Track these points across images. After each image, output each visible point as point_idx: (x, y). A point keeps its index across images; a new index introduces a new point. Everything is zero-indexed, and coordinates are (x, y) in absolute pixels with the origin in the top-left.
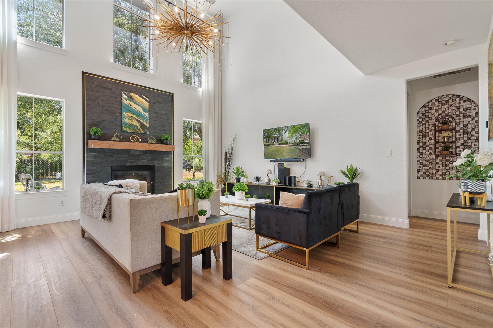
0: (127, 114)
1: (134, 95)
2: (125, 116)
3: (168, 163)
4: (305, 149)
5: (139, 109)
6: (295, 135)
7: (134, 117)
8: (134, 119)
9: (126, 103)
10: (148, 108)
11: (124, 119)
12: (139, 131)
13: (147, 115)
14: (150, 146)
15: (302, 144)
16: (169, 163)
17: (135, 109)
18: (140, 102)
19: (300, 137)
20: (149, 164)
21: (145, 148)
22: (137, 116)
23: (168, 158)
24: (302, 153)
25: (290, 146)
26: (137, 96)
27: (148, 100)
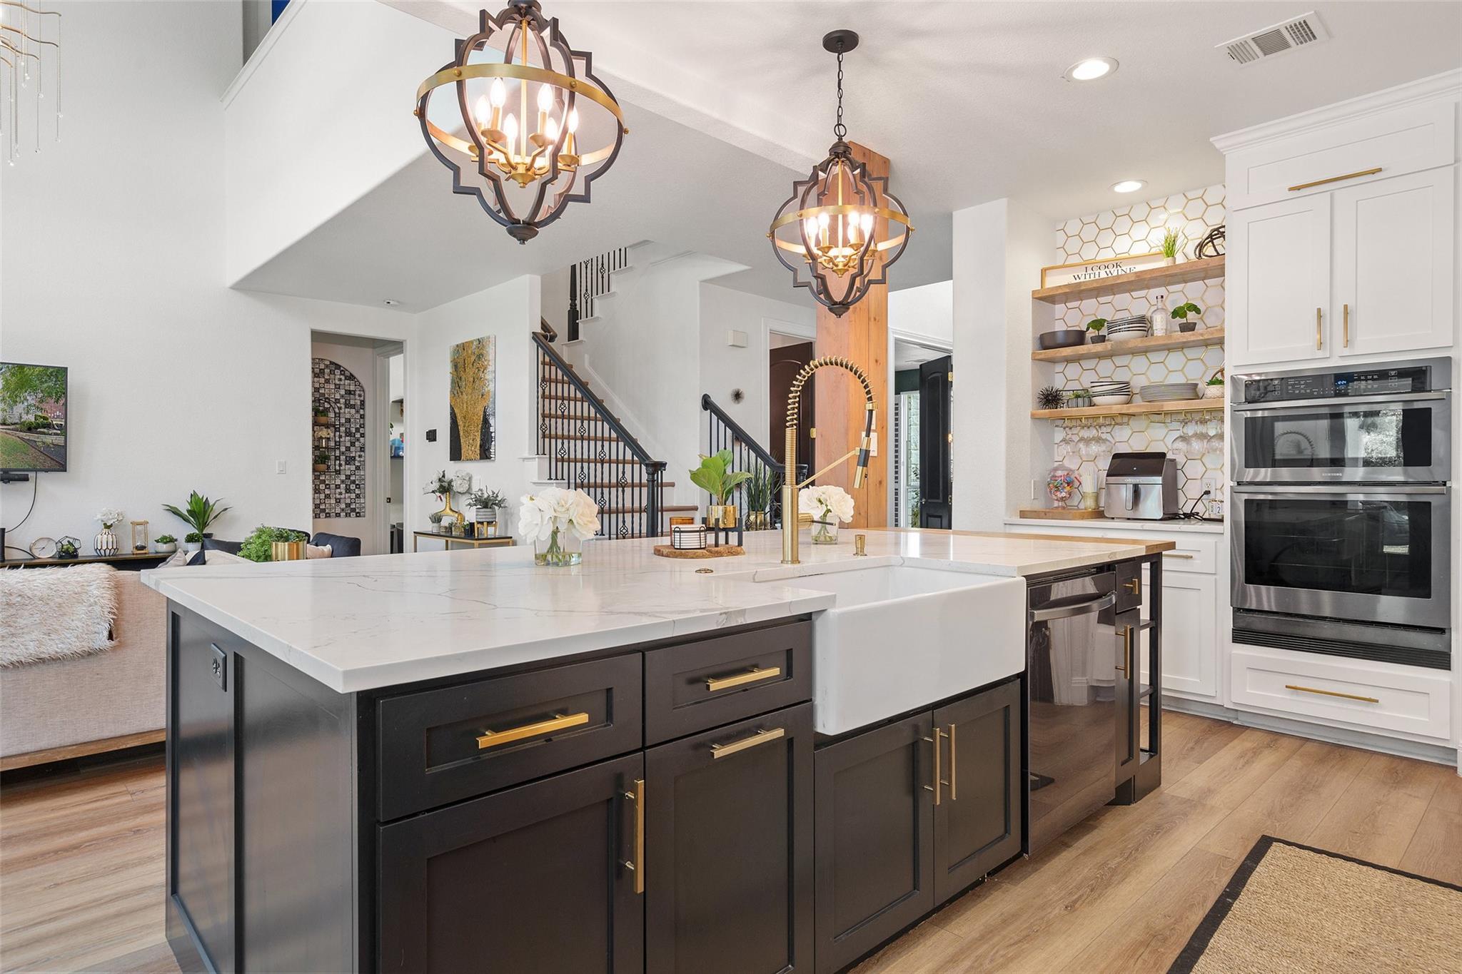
4: (52, 446)
6: (22, 399)
15: (45, 428)
19: (38, 408)
24: (42, 457)
25: (6, 433)
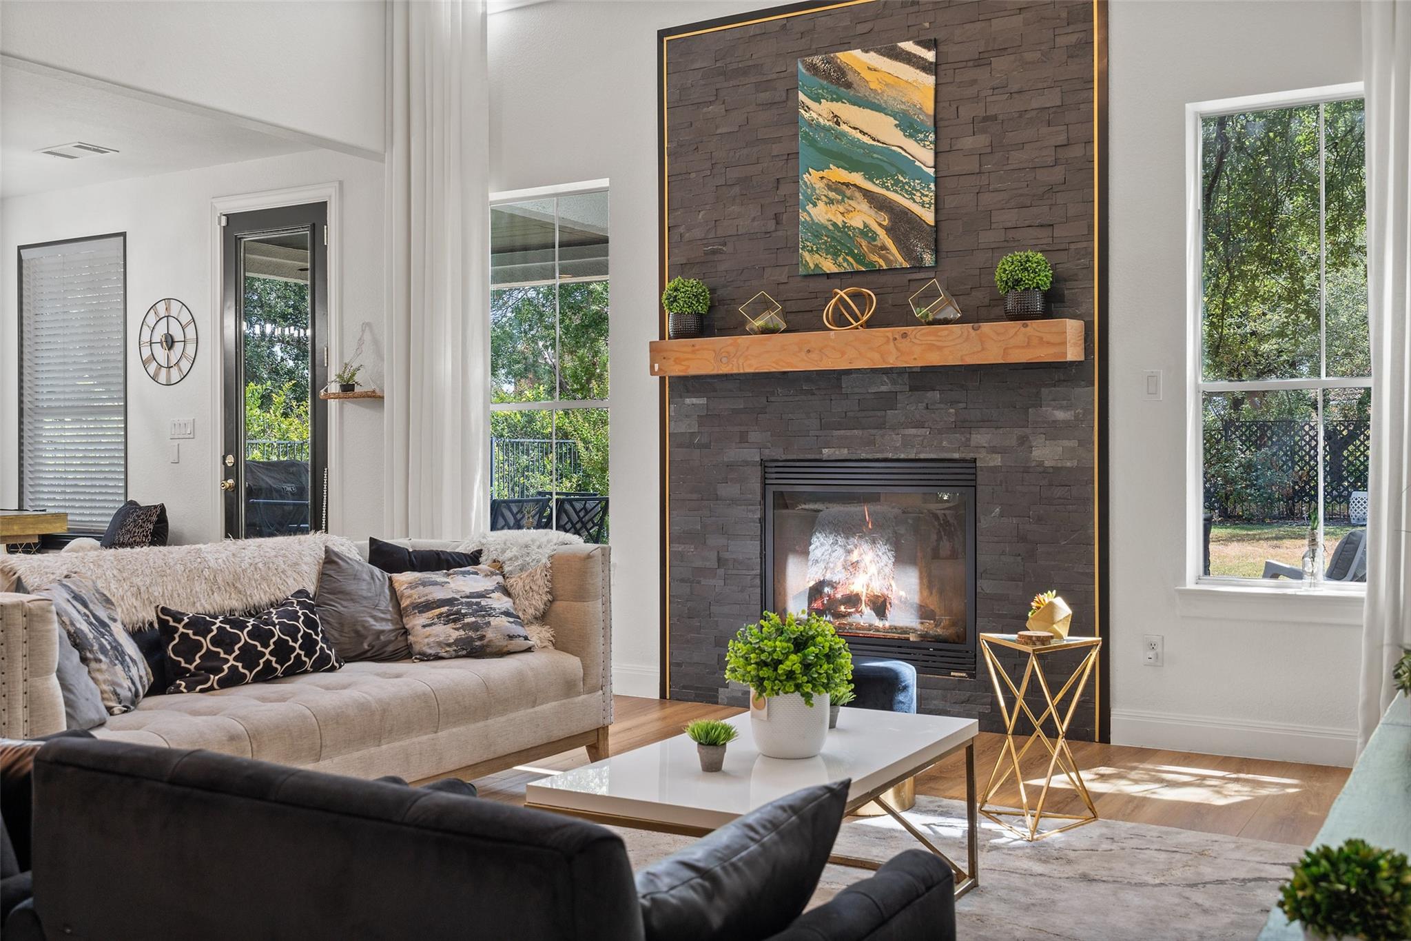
0: (821, 174)
1: (857, 59)
2: (814, 189)
3: (1066, 443)
5: (885, 130)
7: (855, 185)
8: (858, 195)
9: (815, 116)
10: (929, 107)
11: (809, 207)
12: (880, 257)
13: (924, 155)
14: (903, 345)
16: (1074, 443)
17: (860, 136)
18: (887, 85)
20: (943, 449)
21: (876, 356)
22: (872, 172)
23: (1061, 408)
26: (873, 59)
27: (930, 56)
